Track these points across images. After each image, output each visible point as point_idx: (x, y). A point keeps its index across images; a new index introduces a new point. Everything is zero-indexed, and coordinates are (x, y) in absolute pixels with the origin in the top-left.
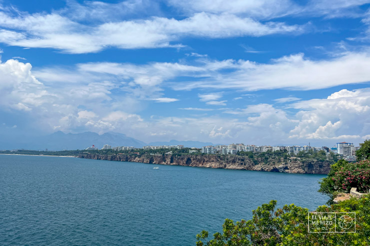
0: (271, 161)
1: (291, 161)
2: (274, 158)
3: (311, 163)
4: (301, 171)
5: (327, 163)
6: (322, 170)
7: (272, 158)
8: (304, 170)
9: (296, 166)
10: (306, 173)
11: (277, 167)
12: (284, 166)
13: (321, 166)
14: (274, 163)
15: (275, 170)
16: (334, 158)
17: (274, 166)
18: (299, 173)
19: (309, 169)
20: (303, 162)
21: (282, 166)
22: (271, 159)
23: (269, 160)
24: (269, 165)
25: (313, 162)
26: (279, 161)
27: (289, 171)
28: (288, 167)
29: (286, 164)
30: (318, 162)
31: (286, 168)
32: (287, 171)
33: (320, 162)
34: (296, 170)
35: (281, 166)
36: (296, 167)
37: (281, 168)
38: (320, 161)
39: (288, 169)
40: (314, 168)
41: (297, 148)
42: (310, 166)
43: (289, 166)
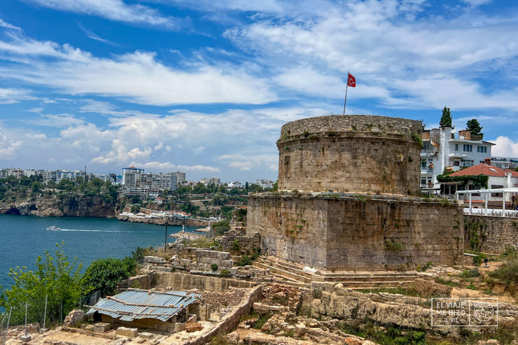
0: (9, 195)
1: (42, 196)
2: (16, 190)
3: (74, 198)
4: (57, 212)
5: (99, 199)
6: (91, 210)
7: (13, 190)
8: (62, 210)
9: (50, 203)
10: (65, 215)
11: (17, 206)
12: (30, 203)
13: (89, 204)
14: (13, 198)
15: (14, 212)
16: (111, 190)
17: (12, 204)
18: (52, 216)
19: (71, 208)
20: (62, 198)
21: (26, 203)
22: (10, 191)
23: (6, 193)
24: (4, 201)
25: (78, 196)
26: (24, 196)
27: (37, 212)
28: (37, 206)
29: (33, 200)
30: (85, 197)
31: (33, 207)
32: (33, 212)
33: (88, 198)
34: (48, 211)
35: (24, 204)
36: (49, 206)
37: (23, 208)
38: (89, 195)
39: (36, 209)
40: (79, 207)
41: (62, 174)
42: (73, 203)
43: (37, 203)
